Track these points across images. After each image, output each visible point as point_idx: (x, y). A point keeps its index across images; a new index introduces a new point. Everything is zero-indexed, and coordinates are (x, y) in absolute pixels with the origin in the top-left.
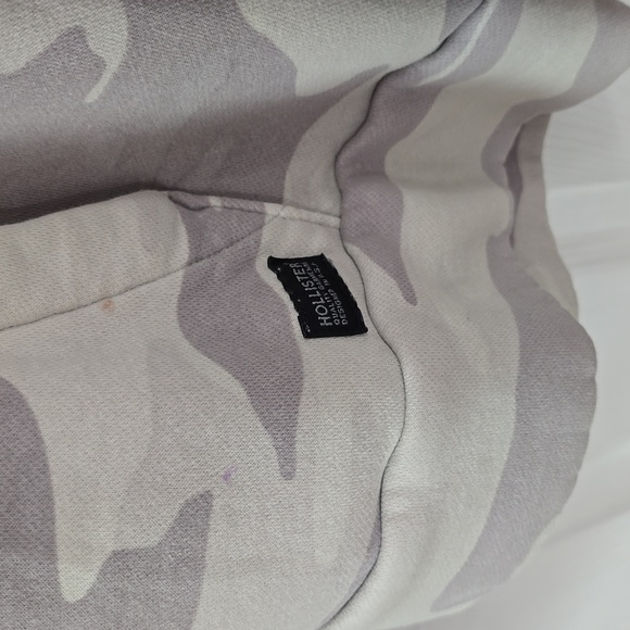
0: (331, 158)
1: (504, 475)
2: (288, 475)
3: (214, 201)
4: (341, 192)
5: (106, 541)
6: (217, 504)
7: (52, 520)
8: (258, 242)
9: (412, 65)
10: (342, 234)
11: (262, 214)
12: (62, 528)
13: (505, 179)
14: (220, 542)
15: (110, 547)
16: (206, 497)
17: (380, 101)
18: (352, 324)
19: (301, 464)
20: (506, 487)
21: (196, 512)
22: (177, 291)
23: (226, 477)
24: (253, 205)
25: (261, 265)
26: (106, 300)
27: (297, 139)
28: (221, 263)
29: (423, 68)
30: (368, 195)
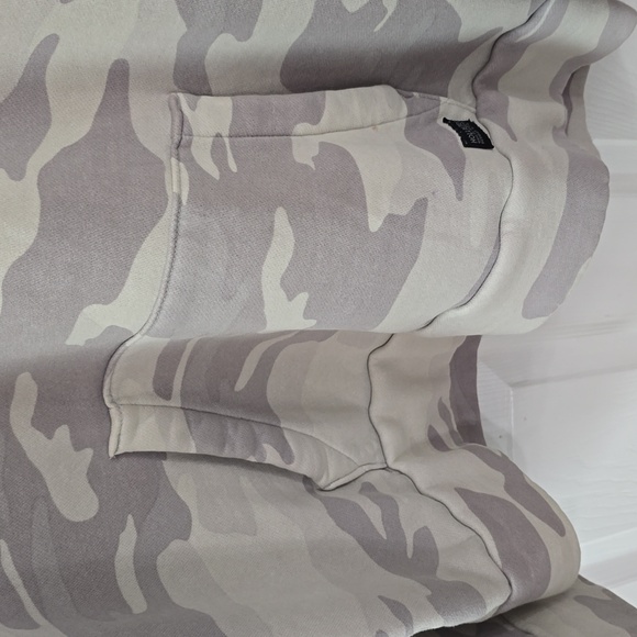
0: (470, 80)
1: (561, 224)
2: (460, 199)
3: (415, 94)
4: (476, 97)
5: (386, 208)
6: (430, 204)
7: (365, 197)
8: (438, 112)
9: (513, 30)
10: (477, 115)
11: (439, 101)
12: (369, 201)
13: (562, 100)
14: (431, 221)
15: (388, 212)
16: (425, 200)
17: (496, 50)
18: (486, 144)
19: (465, 195)
20: (562, 229)
21: (421, 205)
22: (404, 126)
23: (433, 193)
24: (434, 97)
25: (440, 121)
26: (374, 126)
27: (454, 68)
28: (422, 117)
29: (519, 31)
30: (490, 96)
